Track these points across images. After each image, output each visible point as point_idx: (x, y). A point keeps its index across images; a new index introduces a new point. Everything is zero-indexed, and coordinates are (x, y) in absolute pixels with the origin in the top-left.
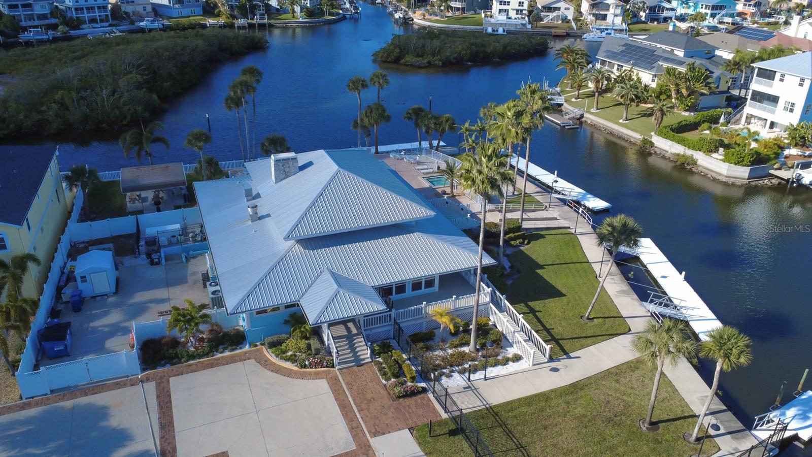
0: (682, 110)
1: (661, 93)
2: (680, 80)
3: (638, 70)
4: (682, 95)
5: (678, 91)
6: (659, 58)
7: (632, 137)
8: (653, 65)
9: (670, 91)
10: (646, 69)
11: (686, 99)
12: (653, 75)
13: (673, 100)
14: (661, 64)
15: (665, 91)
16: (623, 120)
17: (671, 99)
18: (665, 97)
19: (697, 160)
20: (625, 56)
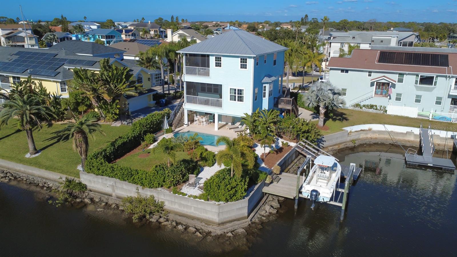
0: (111, 120)
1: (78, 104)
2: (97, 83)
3: (39, 80)
4: (105, 103)
5: (99, 98)
6: (63, 61)
7: (50, 180)
8: (58, 71)
9: (89, 99)
10: (48, 76)
11: (111, 106)
12: (61, 83)
13: (96, 110)
14: (67, 67)
15: (83, 100)
16: (31, 154)
17: (94, 109)
18: (85, 108)
19: (163, 202)
20: (19, 65)
